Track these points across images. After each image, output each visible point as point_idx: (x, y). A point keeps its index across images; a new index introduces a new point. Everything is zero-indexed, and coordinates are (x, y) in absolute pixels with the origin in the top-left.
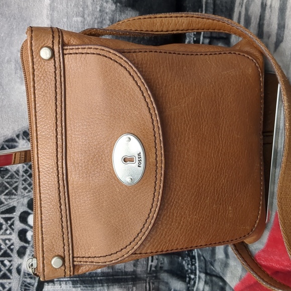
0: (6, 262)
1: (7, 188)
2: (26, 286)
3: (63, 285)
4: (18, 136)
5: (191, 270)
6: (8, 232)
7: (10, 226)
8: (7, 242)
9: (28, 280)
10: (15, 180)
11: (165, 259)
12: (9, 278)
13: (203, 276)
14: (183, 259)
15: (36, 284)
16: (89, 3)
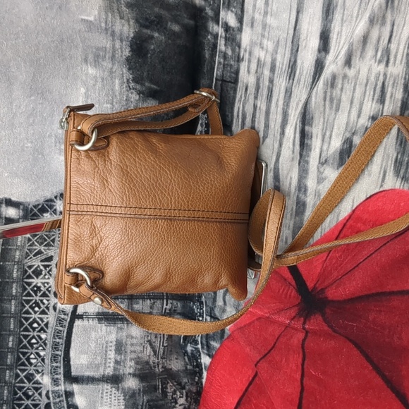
0: (45, 301)
1: (46, 240)
2: (60, 320)
3: (91, 321)
4: (56, 197)
5: (200, 313)
6: (47, 277)
7: (48, 272)
8: (46, 285)
9: (63, 316)
10: (52, 233)
11: (179, 304)
12: (47, 314)
13: (208, 318)
14: (194, 304)
15: (69, 320)
16: (117, 94)
